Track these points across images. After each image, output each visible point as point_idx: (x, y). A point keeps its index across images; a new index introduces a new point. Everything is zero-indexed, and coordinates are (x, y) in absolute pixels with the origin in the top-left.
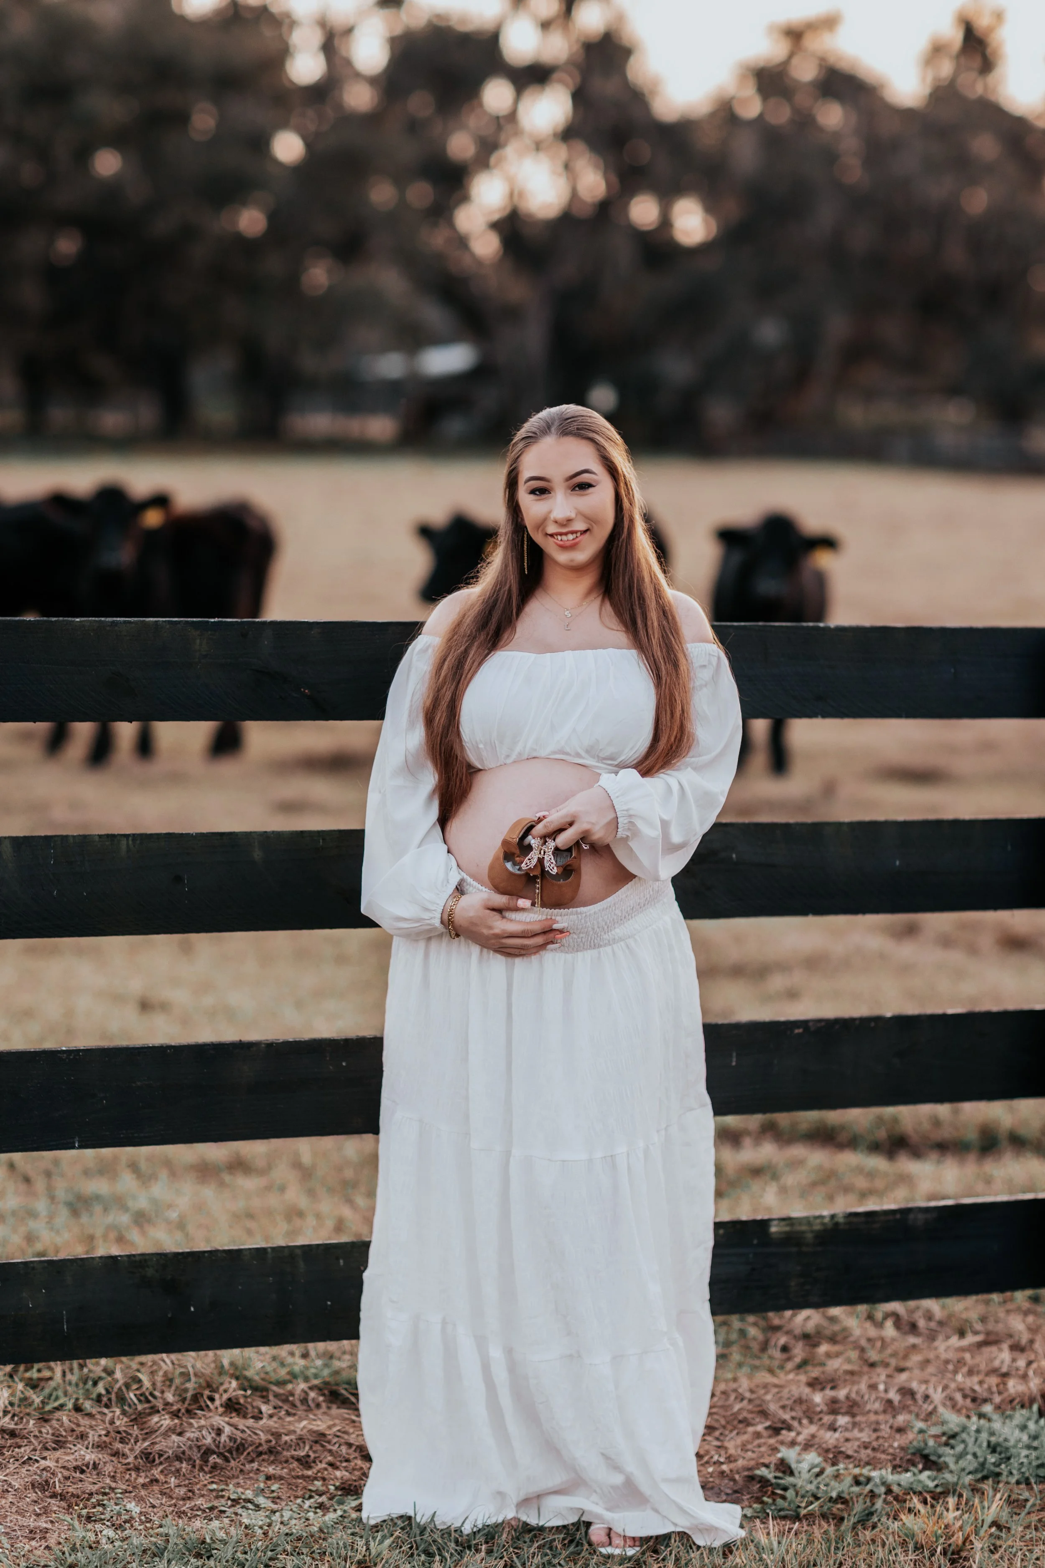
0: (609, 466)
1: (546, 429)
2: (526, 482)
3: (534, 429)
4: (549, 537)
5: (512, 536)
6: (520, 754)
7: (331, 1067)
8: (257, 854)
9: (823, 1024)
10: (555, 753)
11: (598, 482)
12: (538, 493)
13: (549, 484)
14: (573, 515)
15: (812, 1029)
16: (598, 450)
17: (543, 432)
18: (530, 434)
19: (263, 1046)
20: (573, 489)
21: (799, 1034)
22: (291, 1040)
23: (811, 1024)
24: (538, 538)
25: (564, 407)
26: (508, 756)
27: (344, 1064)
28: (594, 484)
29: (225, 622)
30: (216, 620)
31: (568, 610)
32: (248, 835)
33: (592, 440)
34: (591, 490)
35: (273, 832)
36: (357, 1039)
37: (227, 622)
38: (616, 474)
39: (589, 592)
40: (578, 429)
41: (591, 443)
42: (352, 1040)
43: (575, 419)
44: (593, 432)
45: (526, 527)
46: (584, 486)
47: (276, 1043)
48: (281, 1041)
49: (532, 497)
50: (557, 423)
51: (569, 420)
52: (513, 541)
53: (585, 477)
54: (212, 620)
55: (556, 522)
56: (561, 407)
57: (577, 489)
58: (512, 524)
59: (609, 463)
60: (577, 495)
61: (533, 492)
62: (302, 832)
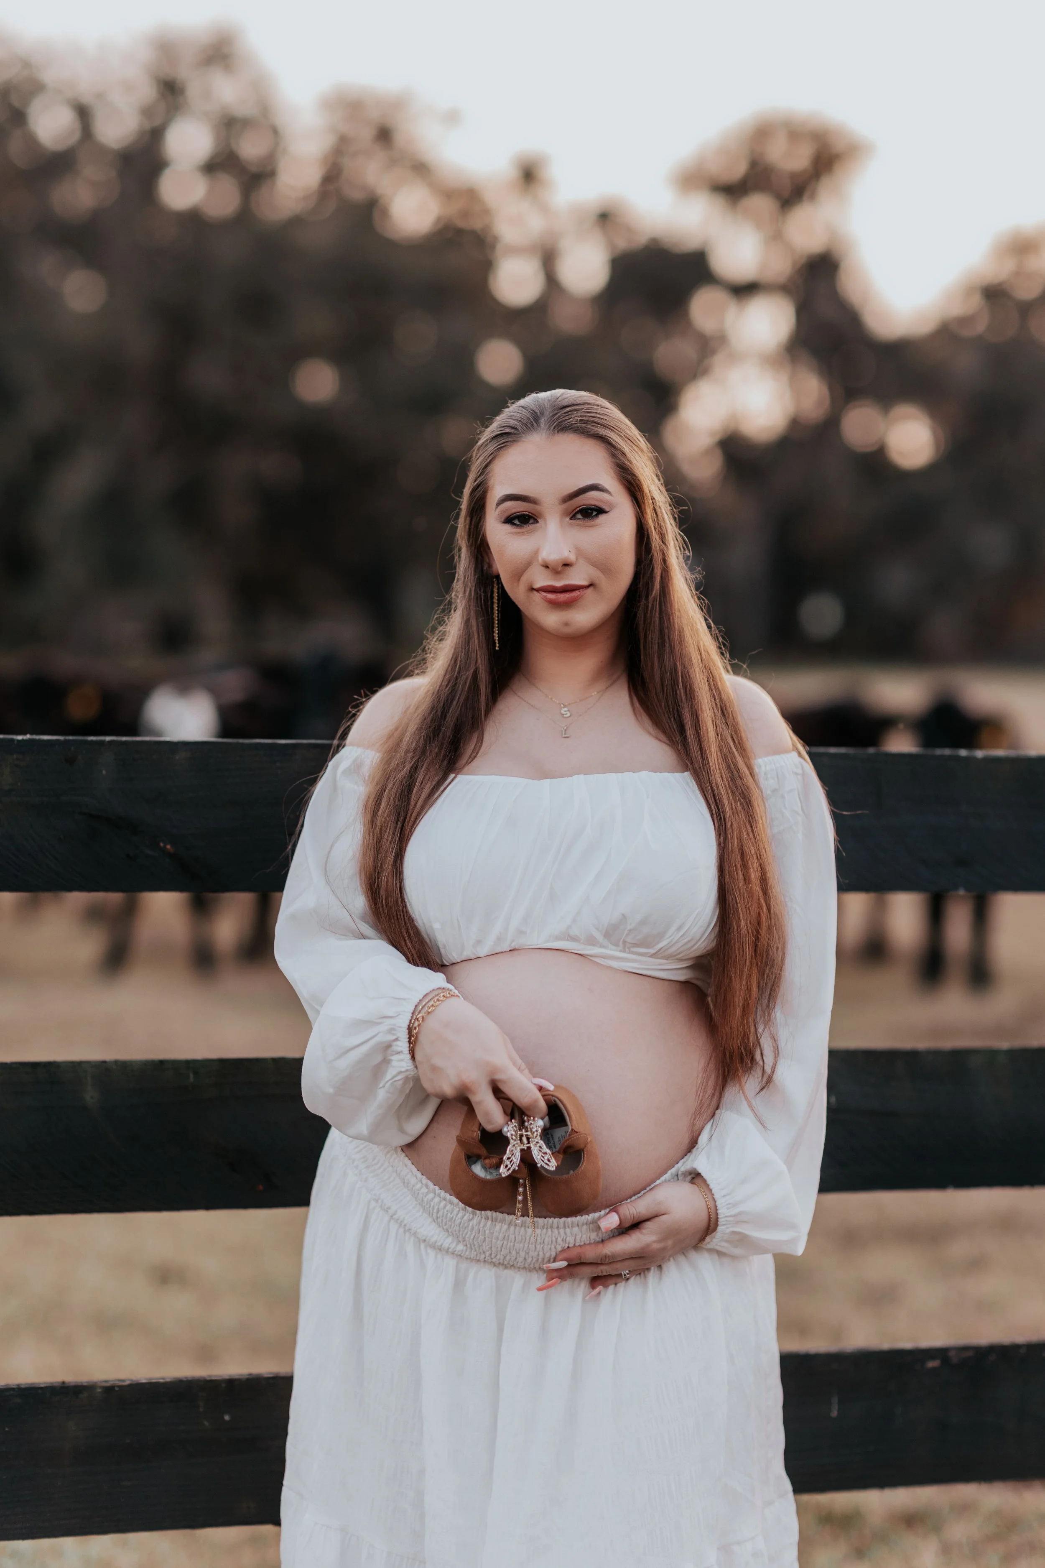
0: (629, 482)
1: (533, 421)
2: (498, 504)
3: (512, 422)
4: (535, 593)
5: (476, 593)
6: (499, 939)
7: (206, 1423)
8: (91, 1096)
9: (970, 1353)
10: (557, 938)
11: (612, 506)
12: (517, 522)
13: (537, 507)
14: (572, 557)
15: (955, 1360)
16: (613, 456)
17: (526, 425)
18: (507, 430)
19: (99, 1390)
20: (573, 517)
21: (934, 1369)
22: (144, 1381)
23: (952, 1354)
24: (517, 593)
25: (558, 392)
26: (479, 942)
27: (227, 1418)
28: (607, 508)
29: (39, 740)
30: (28, 736)
31: (565, 706)
32: (76, 1067)
33: (605, 441)
34: (602, 518)
35: (116, 1062)
36: (248, 1380)
37: (43, 741)
38: (638, 494)
39: (596, 677)
40: (582, 422)
41: (603, 445)
42: (239, 1380)
43: (578, 407)
44: (605, 426)
45: (498, 577)
46: (591, 513)
47: (120, 1387)
48: (127, 1383)
49: (508, 527)
50: (548, 414)
51: (568, 409)
52: (478, 598)
53: (593, 497)
54: (20, 738)
55: (547, 567)
56: (553, 391)
57: (579, 516)
58: (475, 571)
59: (629, 477)
60: (578, 525)
61: (509, 520)
62: (162, 1062)
